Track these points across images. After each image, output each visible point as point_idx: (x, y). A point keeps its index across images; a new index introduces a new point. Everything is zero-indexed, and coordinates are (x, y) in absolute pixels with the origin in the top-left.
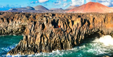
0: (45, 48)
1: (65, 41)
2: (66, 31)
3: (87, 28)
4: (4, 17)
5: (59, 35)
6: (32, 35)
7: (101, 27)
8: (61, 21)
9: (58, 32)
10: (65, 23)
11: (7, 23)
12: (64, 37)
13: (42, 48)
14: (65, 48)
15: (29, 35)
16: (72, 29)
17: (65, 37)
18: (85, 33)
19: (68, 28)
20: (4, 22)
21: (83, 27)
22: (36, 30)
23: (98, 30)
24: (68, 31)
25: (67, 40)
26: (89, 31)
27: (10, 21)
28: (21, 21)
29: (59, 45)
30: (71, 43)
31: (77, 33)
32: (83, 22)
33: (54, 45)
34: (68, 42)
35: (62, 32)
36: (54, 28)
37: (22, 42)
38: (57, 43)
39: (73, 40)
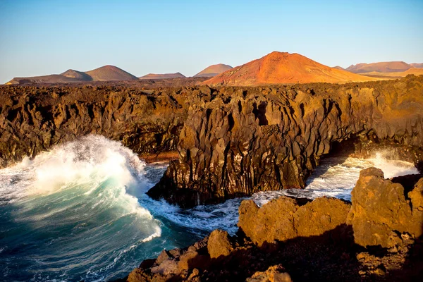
0: (237, 182)
1: (287, 159)
2: (287, 132)
3: (336, 123)
4: (80, 102)
5: (273, 144)
6: (202, 145)
7: (369, 120)
8: (274, 106)
9: (269, 136)
10: (286, 113)
11: (90, 119)
12: (284, 148)
13: (229, 181)
14: (285, 178)
15: (196, 146)
16: (302, 125)
17: (287, 148)
18: (332, 136)
19: (293, 123)
20: (78, 117)
21: (328, 120)
22: (212, 132)
23: (362, 129)
24: (292, 134)
25: (291, 158)
26: (339, 133)
27: (97, 114)
28: (132, 111)
29: (271, 172)
30: (299, 165)
31: (313, 138)
32: (327, 106)
33: (258, 172)
34: (294, 162)
35: (279, 136)
36: (260, 124)
37: (175, 168)
38: (266, 167)
39: (304, 156)
